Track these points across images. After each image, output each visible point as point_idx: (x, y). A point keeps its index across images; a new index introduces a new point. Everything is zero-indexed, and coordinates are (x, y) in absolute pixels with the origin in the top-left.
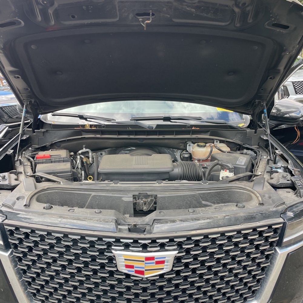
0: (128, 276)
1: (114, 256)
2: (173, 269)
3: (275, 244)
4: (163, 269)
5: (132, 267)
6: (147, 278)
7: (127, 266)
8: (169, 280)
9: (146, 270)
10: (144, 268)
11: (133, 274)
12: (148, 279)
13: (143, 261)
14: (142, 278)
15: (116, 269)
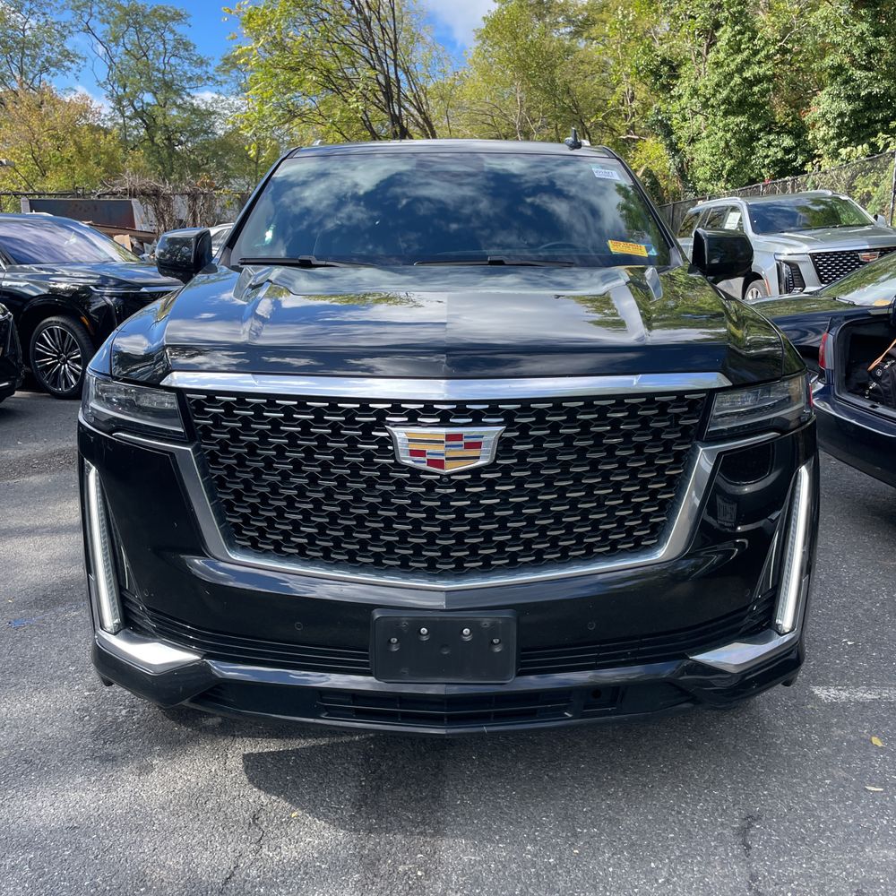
0: (415, 472)
1: (390, 437)
2: (498, 462)
3: (691, 432)
4: (478, 458)
5: (422, 453)
6: (449, 475)
7: (413, 453)
8: (490, 484)
9: (447, 459)
10: (442, 455)
11: (424, 466)
12: (452, 477)
13: (443, 442)
14: (441, 475)
15: (393, 461)
